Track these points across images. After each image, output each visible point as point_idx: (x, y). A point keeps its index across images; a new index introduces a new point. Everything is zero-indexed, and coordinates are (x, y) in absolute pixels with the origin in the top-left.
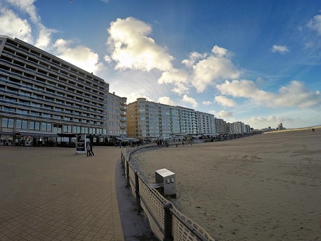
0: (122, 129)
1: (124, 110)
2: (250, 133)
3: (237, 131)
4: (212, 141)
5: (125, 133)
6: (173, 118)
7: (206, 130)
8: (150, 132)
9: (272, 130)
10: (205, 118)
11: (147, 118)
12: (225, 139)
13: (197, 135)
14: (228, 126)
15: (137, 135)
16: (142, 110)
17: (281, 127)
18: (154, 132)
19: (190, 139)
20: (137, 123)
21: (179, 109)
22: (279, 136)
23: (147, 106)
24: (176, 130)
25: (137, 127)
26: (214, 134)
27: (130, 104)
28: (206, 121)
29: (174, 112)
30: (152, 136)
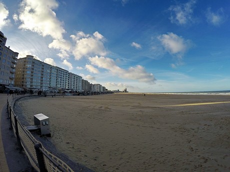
0: (11, 79)
1: (14, 63)
2: (105, 92)
3: (97, 90)
4: (79, 95)
5: (13, 83)
6: (52, 75)
7: (75, 87)
8: (33, 84)
9: (120, 92)
10: (76, 78)
11: (32, 72)
12: (88, 94)
13: (68, 89)
14: (91, 86)
15: (23, 85)
16: (29, 66)
17: (126, 91)
18: (36, 85)
19: (63, 92)
20: (23, 75)
21: (58, 69)
22: (124, 96)
23: (33, 63)
24: (53, 84)
25: (23, 79)
26: (80, 90)
27: (20, 59)
29: (53, 71)
30: (34, 87)
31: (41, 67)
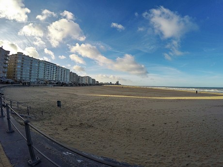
0: (4, 72)
1: (7, 60)
2: (94, 84)
3: (85, 82)
5: (5, 76)
6: (40, 68)
7: (63, 79)
8: (23, 76)
9: (112, 84)
11: (22, 66)
13: (55, 81)
14: (79, 78)
15: (14, 78)
16: (19, 61)
17: (117, 83)
18: (25, 76)
20: (15, 69)
21: (45, 63)
22: (116, 88)
23: (23, 58)
24: (41, 76)
25: (14, 72)
26: (68, 81)
27: (13, 55)
28: (63, 72)
29: (41, 64)
30: (24, 79)
31: (30, 61)
